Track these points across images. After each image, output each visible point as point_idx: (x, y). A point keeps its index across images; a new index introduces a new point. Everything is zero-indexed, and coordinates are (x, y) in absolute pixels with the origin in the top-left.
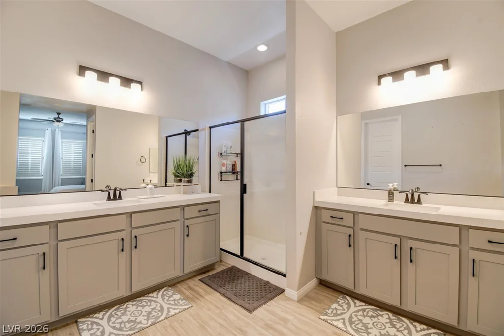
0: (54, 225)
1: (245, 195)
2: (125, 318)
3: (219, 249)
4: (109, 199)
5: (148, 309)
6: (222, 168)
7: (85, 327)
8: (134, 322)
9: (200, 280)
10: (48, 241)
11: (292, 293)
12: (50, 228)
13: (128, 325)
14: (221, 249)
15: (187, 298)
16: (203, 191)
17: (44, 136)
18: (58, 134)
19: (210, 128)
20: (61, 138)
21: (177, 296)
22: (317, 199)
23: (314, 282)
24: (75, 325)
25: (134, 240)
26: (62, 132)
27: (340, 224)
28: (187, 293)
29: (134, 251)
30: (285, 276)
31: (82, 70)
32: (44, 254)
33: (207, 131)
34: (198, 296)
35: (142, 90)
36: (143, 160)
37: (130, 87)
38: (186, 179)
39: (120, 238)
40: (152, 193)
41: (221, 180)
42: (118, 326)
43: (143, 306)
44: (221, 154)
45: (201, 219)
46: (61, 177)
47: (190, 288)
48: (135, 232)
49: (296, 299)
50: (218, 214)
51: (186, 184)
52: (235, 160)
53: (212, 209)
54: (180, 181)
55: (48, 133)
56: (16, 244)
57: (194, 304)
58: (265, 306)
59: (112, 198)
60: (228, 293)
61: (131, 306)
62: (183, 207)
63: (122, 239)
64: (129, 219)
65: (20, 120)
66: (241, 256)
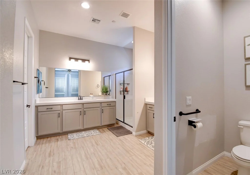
0: (62, 105)
1: (125, 99)
2: (80, 134)
3: (115, 119)
4: (79, 99)
5: (88, 133)
6: (121, 89)
7: (69, 135)
8: (83, 135)
9: (107, 128)
10: (60, 110)
11: (134, 133)
12: (61, 106)
13: (81, 136)
14: (117, 119)
15: (100, 132)
16: (113, 98)
17: (65, 77)
18: (70, 76)
19: (116, 74)
20: (71, 77)
21: (98, 131)
22: (146, 101)
23: (145, 131)
24: (67, 135)
25: (84, 112)
26: (71, 75)
27: (152, 110)
28: (101, 131)
29: (84, 115)
30: (132, 127)
31: (70, 58)
32: (59, 113)
33: (114, 76)
34: (104, 132)
35: (89, 62)
36: (98, 86)
37: (85, 62)
38: (105, 93)
39: (80, 111)
40: (92, 98)
41: (121, 94)
42: (78, 136)
43: (87, 133)
44: (120, 84)
45: (108, 108)
46: (71, 93)
47: (103, 130)
48: (85, 110)
49: (135, 135)
50: (115, 106)
51: (105, 95)
52: (127, 86)
53: (112, 104)
54: (103, 94)
55: (66, 76)
56: (53, 110)
57: (102, 134)
58: (123, 136)
59: (80, 99)
60: (114, 132)
61: (83, 132)
62: (101, 103)
63: (81, 111)
64: (83, 105)
65: (55, 71)
66: (124, 122)
